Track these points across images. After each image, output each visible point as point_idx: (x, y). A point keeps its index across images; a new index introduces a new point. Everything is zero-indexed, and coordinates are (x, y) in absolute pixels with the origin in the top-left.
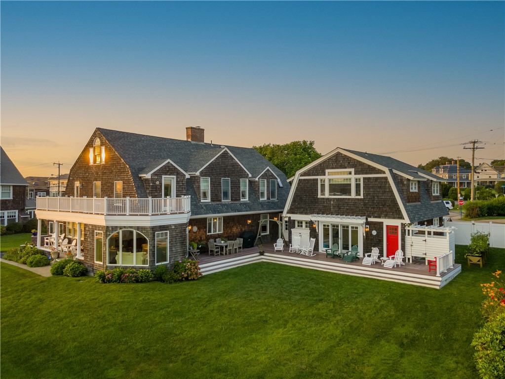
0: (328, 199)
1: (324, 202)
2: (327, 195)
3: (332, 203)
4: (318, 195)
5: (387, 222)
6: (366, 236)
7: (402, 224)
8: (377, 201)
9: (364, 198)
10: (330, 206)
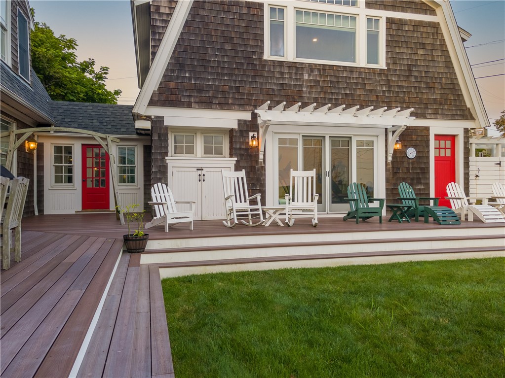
0: (292, 65)
1: (282, 73)
2: (290, 54)
3: (306, 77)
4: (262, 53)
5: (437, 126)
6: (393, 162)
7: (466, 131)
8: (416, 77)
9: (389, 70)
10: (301, 86)
